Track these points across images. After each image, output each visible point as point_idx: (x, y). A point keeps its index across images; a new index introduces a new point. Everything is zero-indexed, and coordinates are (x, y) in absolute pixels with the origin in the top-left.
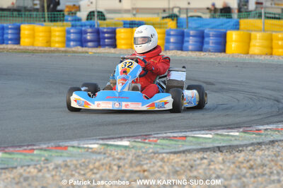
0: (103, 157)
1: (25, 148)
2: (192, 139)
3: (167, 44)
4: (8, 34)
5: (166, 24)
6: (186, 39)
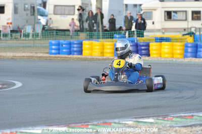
1: (83, 124)
2: (197, 117)
3: (185, 54)
4: (74, 47)
5: (186, 39)
6: (199, 49)
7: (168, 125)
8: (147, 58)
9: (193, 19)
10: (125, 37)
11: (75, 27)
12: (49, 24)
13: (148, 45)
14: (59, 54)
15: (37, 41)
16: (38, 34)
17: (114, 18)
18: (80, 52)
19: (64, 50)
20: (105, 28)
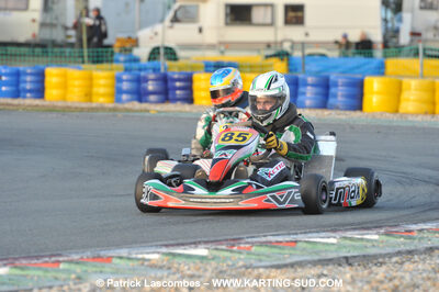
0: (165, 273)
1: (47, 259)
4: (26, 82)
5: (271, 66)
6: (301, 89)
7: (241, 263)
8: (187, 107)
9: (287, 22)
13: (189, 79)
18: (39, 92)
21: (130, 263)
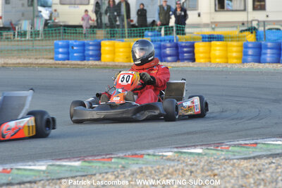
0: (176, 164)
1: (104, 156)
2: (262, 146)
3: (245, 57)
4: (89, 50)
5: (245, 37)
6: (263, 51)
7: (223, 157)
8: (191, 64)
9: (255, 8)
10: (161, 35)
11: (90, 22)
12: (53, 19)
13: (192, 46)
14: (68, 59)
15: (37, 42)
16: (38, 31)
17: (145, 8)
18: (98, 56)
19: (75, 55)
20: (132, 23)
21: (155, 158)
